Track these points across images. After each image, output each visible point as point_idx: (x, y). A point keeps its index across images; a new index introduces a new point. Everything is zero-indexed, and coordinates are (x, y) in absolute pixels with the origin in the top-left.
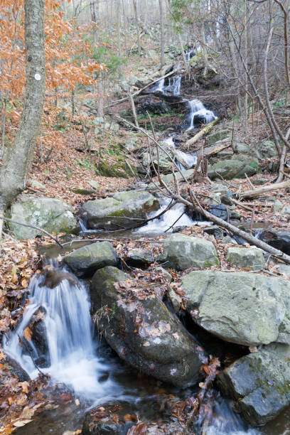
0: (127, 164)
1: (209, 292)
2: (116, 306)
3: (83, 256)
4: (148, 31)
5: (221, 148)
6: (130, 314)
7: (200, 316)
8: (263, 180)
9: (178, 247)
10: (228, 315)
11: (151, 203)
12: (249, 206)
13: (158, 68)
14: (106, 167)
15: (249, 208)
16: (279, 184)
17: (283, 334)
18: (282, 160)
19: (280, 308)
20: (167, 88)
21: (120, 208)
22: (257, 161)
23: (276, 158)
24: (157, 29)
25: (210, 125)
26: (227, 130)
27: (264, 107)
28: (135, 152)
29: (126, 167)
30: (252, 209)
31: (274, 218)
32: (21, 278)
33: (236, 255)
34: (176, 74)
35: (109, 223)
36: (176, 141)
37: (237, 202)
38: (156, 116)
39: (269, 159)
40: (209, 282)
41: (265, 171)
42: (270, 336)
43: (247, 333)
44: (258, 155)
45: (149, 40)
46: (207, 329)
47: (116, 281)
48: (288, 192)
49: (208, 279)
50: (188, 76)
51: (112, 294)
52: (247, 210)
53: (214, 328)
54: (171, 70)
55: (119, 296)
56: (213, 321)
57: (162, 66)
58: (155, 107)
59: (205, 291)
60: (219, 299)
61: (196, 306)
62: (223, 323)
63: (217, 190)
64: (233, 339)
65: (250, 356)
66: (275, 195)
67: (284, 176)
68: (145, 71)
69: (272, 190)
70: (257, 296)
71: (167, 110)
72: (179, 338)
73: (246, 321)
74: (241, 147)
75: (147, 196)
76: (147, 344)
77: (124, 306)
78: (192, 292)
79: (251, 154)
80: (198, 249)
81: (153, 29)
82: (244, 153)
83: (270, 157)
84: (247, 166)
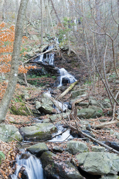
0: (26, 107)
1: (87, 159)
2: (54, 164)
3: (36, 148)
4: (32, 23)
5: (81, 100)
6: (60, 166)
7: (84, 167)
8: (105, 119)
9: (73, 145)
10: (94, 165)
11: (54, 129)
12: (99, 132)
13: (39, 46)
14: (15, 109)
15: (99, 133)
16: (113, 122)
17: (112, 170)
18: (114, 110)
19: (111, 162)
20: (45, 60)
21: (39, 131)
22: (102, 110)
23: (111, 108)
24: (37, 22)
25: (73, 85)
26: (84, 89)
27: (104, 83)
28: (30, 100)
29: (26, 109)
30: (100, 133)
31: (110, 137)
32: (11, 156)
33: (95, 148)
34: (51, 52)
35: (35, 138)
36: (52, 93)
37: (93, 130)
38: (38, 77)
39: (108, 109)
40: (87, 156)
41: (106, 115)
42: (108, 171)
43: (101, 169)
44: (102, 106)
45: (33, 29)
46: (87, 171)
47: (52, 156)
48: (117, 126)
49: (86, 155)
50: (58, 54)
51: (52, 160)
52: (98, 134)
53: (89, 170)
54: (47, 48)
55: (54, 161)
56: (89, 168)
57: (41, 46)
58: (38, 71)
59: (85, 159)
60: (91, 161)
61: (82, 164)
62: (92, 168)
63: (83, 124)
64: (96, 173)
65: (102, 178)
66: (111, 127)
67: (115, 118)
68: (30, 47)
69: (109, 125)
70: (104, 158)
71: (45, 73)
72: (78, 173)
73: (100, 166)
74: (93, 102)
75: (52, 126)
76: (68, 174)
77: (58, 164)
78: (81, 160)
79: (98, 106)
80: (81, 146)
81: (35, 22)
82: (95, 105)
83: (108, 107)
84: (97, 112)
